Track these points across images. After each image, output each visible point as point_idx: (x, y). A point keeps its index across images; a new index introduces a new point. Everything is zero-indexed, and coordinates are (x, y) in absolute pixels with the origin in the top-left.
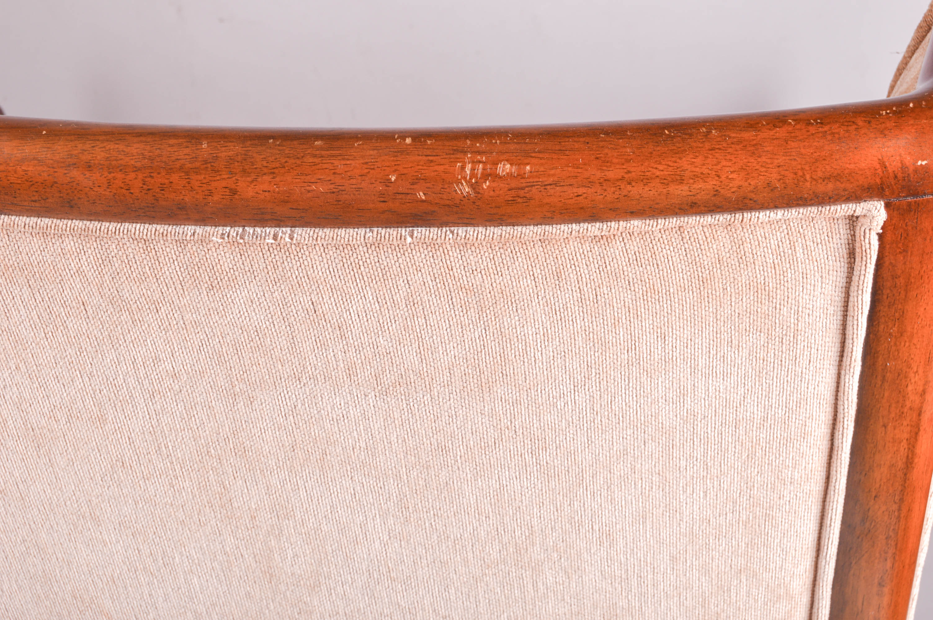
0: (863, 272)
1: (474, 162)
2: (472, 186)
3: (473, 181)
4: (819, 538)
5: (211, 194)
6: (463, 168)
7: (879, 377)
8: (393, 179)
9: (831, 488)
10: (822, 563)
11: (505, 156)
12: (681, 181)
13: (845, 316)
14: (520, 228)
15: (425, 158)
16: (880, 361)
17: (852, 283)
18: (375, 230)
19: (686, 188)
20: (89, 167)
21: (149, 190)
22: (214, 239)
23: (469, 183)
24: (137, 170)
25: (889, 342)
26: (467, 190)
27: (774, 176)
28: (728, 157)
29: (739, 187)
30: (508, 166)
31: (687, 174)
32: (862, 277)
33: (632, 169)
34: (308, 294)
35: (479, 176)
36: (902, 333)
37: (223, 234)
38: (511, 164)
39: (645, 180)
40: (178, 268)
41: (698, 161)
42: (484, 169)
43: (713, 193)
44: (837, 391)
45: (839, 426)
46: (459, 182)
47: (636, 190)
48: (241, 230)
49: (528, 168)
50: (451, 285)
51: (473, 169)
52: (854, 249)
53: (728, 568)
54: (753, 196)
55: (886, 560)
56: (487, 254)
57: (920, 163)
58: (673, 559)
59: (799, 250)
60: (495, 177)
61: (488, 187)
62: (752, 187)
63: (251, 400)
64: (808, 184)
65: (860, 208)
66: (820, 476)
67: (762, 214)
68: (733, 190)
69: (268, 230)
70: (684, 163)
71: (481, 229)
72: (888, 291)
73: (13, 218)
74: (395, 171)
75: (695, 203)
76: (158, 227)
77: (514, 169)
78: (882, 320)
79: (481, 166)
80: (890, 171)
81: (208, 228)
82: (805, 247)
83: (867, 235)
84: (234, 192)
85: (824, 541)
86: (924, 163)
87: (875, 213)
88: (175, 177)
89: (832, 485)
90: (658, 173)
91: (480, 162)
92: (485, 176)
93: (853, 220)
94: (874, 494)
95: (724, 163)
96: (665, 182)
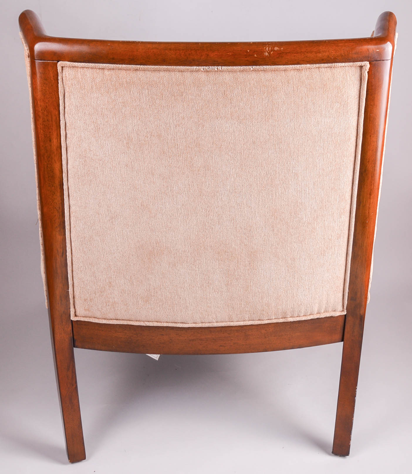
0: (364, 84)
1: (269, 47)
2: (269, 53)
3: (269, 52)
4: (353, 178)
5: (202, 56)
6: (266, 48)
7: (369, 120)
8: (249, 51)
9: (356, 159)
10: (354, 187)
11: (276, 46)
12: (320, 53)
13: (359, 99)
14: (280, 66)
15: (256, 46)
16: (369, 114)
17: (361, 88)
18: (243, 67)
19: (321, 54)
20: (170, 49)
21: (186, 55)
22: (201, 69)
23: (267, 52)
24: (183, 50)
25: (371, 108)
26: (267, 54)
27: (342, 52)
28: (331, 47)
29: (334, 55)
30: (277, 48)
31: (321, 51)
32: (364, 86)
33: (308, 49)
34: (223, 88)
35: (270, 50)
36: (374, 104)
37: (204, 68)
38: (278, 48)
39: (311, 52)
40: (190, 81)
41: (324, 47)
42: (271, 49)
43: (327, 56)
44: (358, 125)
45: (358, 136)
46: (265, 52)
47: (309, 55)
48: (208, 67)
49: (282, 48)
50: (261, 85)
51: (268, 49)
52: (362, 78)
53: (329, 188)
54: (337, 58)
55: (371, 185)
56: (270, 75)
57: (377, 50)
58: (314, 184)
59: (348, 77)
60: (274, 51)
61: (272, 53)
62: (337, 55)
63: (203, 126)
64: (350, 55)
65: (363, 63)
66: (353, 155)
67: (339, 64)
68: (332, 56)
69: (215, 67)
70: (320, 48)
71: (270, 66)
72: (370, 91)
73: (148, 66)
74: (249, 49)
75: (323, 59)
76: (187, 67)
77: (279, 49)
78: (369, 100)
79: (270, 48)
80: (370, 52)
81: (200, 67)
82: (350, 76)
83: (365, 72)
84: (208, 55)
85: (355, 178)
86: (378, 50)
87: (367, 64)
88: (193, 52)
89: (356, 158)
90: (314, 50)
91: (270, 47)
92: (271, 51)
93: (361, 67)
94: (368, 161)
95: (330, 48)
96: (316, 53)
